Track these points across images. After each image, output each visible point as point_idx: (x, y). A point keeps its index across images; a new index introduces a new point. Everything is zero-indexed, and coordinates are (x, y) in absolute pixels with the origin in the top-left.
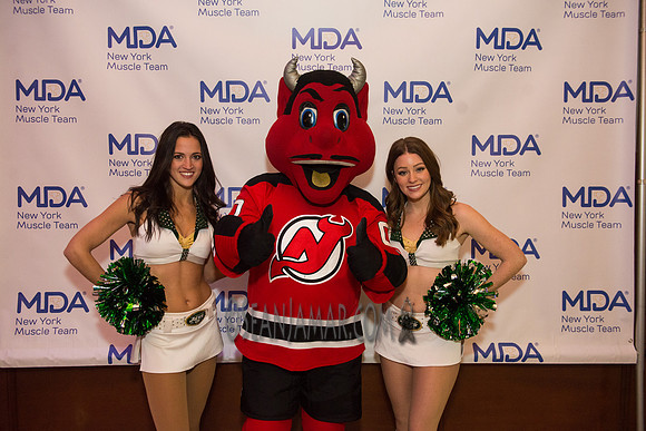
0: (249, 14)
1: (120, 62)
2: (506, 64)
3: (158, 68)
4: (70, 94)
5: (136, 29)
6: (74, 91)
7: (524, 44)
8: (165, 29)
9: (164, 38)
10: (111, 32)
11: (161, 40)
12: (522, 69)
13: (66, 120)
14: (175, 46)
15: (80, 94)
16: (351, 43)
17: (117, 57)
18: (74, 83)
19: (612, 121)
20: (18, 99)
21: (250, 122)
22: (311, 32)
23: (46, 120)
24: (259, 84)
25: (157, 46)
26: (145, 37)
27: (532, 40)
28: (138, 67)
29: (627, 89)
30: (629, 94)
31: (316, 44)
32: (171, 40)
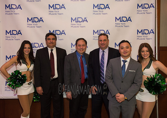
0: (61, 14)
1: (30, 26)
2: (123, 25)
3: (39, 27)
4: (18, 33)
5: (34, 18)
6: (19, 33)
7: (127, 20)
8: (41, 18)
9: (41, 20)
10: (28, 19)
11: (40, 21)
12: (127, 26)
13: (18, 40)
14: (43, 22)
15: (21, 33)
16: (85, 21)
17: (29, 25)
18: (19, 31)
19: (149, 39)
20: (6, 35)
21: (61, 40)
22: (76, 18)
23: (13, 40)
24: (63, 31)
25: (39, 22)
26: (36, 20)
27: (129, 19)
28: (34, 27)
29: (153, 31)
30: (153, 32)
31: (77, 21)
32: (42, 21)
